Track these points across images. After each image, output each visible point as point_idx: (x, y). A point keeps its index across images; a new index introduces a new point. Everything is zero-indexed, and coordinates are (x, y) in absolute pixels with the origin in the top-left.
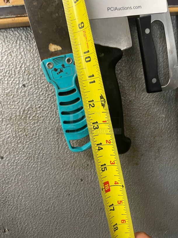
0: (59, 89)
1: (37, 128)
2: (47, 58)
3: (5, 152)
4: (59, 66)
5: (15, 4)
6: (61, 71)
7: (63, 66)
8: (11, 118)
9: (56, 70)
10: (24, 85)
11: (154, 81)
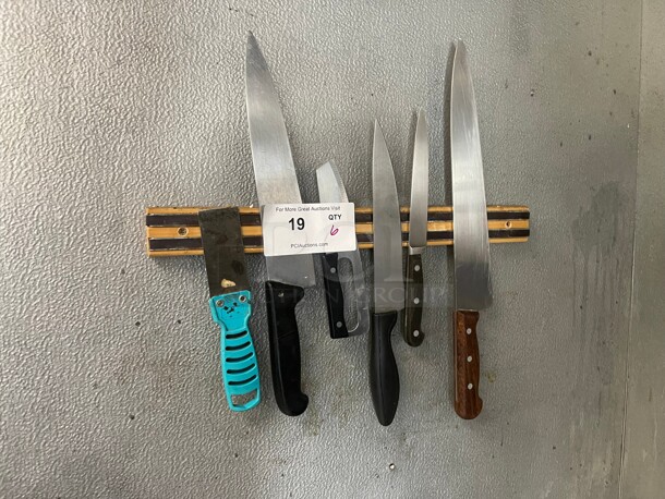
0: (227, 330)
1: (187, 377)
2: (218, 294)
3: (138, 410)
4: (230, 305)
5: (191, 236)
6: (232, 310)
7: (235, 304)
8: (155, 363)
9: (226, 308)
10: (179, 322)
11: (339, 324)
